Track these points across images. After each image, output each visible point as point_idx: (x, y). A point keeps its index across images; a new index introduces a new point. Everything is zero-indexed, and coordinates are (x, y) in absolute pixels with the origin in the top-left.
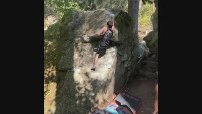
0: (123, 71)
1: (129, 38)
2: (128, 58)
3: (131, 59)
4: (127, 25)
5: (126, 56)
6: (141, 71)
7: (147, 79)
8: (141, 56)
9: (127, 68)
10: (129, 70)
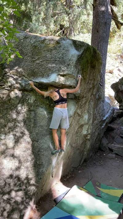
0: (80, 142)
1: (94, 87)
2: (89, 119)
3: (93, 122)
4: (93, 67)
5: (86, 117)
6: (105, 141)
7: (114, 155)
8: (107, 116)
9: (86, 136)
10: (89, 140)
